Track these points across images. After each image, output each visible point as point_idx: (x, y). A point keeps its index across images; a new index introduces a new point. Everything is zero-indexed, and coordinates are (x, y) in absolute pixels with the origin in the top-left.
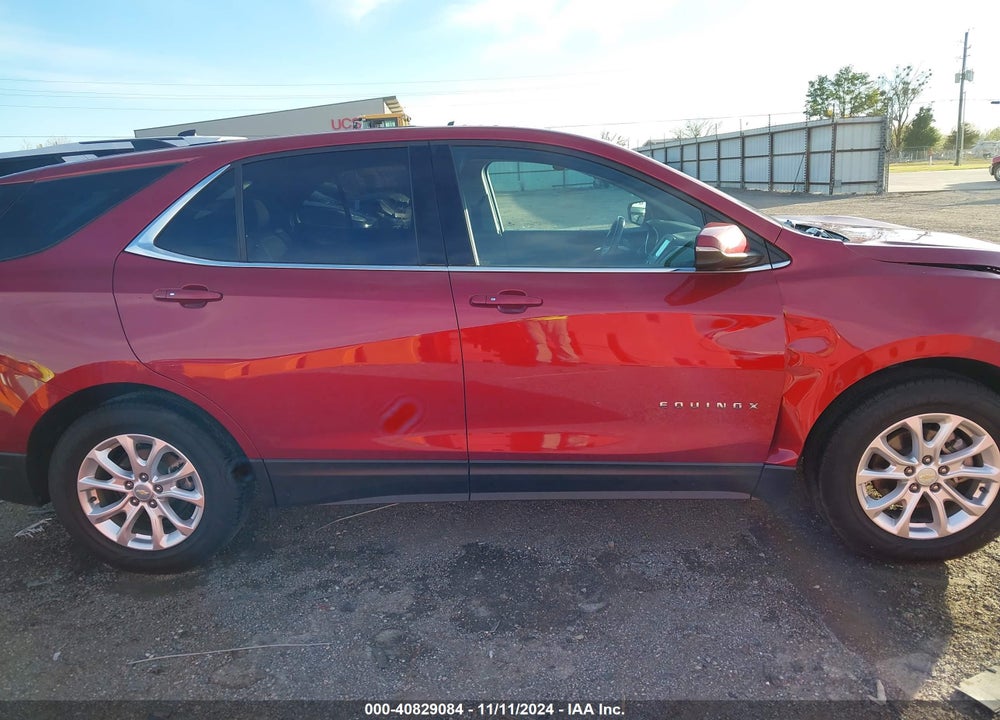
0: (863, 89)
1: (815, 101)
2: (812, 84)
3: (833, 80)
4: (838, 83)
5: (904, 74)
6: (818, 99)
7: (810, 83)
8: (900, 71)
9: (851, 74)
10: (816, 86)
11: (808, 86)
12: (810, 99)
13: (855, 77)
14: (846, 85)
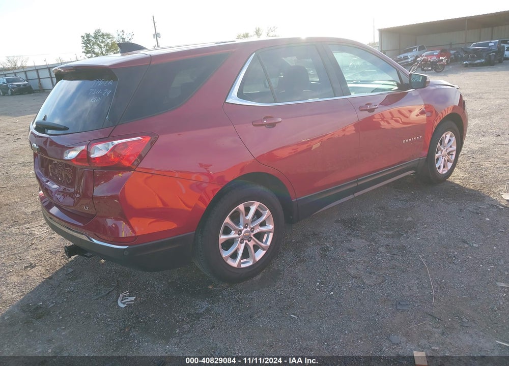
0: (109, 41)
1: (87, 46)
2: (83, 37)
3: (93, 35)
4: (96, 37)
5: (121, 34)
6: (88, 45)
7: (82, 36)
8: (119, 33)
9: (101, 33)
10: (86, 39)
11: (81, 38)
12: (84, 45)
13: (103, 35)
14: (100, 39)
